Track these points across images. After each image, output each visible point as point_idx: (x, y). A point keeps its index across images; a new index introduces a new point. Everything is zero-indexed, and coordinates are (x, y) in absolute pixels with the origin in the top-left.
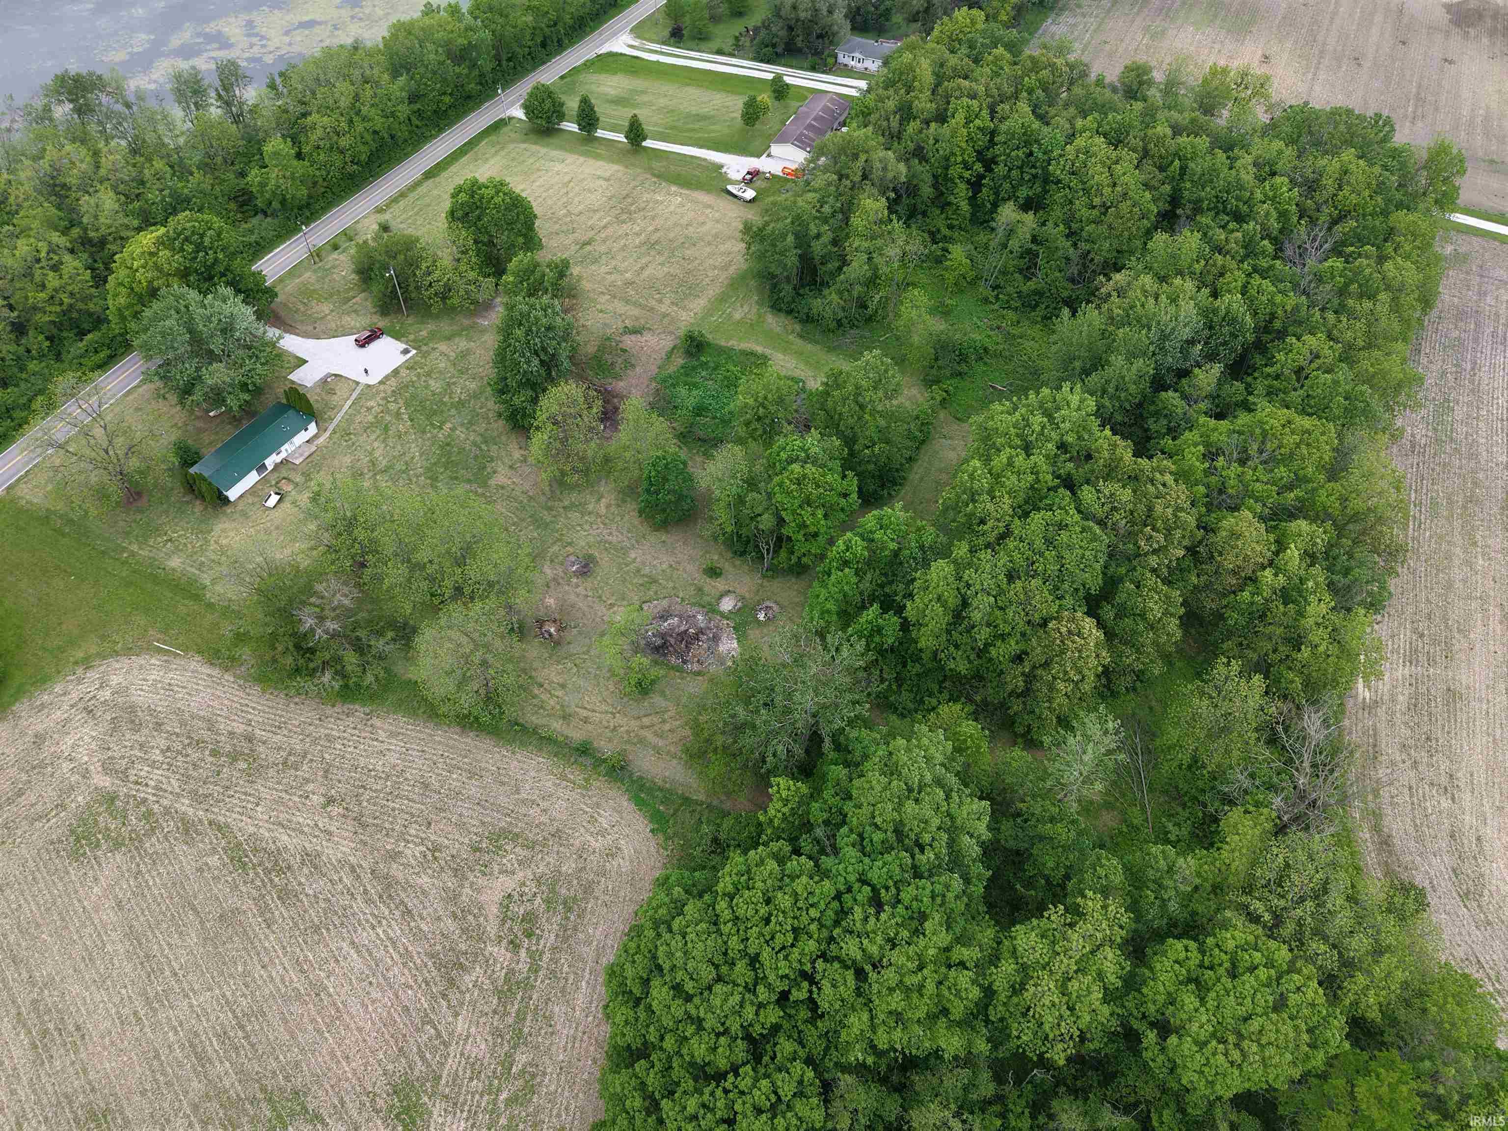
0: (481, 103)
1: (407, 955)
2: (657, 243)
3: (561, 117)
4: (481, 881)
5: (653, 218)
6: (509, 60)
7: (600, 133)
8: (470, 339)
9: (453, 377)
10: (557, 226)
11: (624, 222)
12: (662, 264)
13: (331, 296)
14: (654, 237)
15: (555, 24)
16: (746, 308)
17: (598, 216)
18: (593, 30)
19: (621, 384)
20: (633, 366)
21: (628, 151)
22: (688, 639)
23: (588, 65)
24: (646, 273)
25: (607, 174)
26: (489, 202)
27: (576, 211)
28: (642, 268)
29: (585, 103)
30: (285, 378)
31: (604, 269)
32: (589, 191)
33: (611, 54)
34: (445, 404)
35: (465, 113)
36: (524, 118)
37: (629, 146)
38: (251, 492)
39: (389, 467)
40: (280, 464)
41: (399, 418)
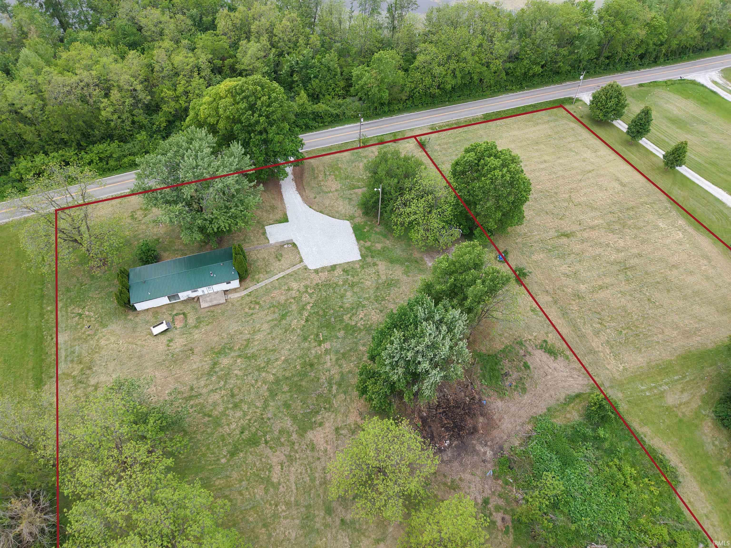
0: (564, 80)
2: (632, 268)
3: (619, 115)
5: (643, 242)
6: (608, 58)
7: (644, 142)
8: (406, 273)
9: (368, 299)
10: (551, 207)
11: (613, 232)
12: (623, 294)
13: (347, 178)
14: (633, 262)
15: (662, 45)
16: (685, 397)
17: (593, 214)
18: (690, 59)
19: (499, 404)
20: (524, 390)
21: (659, 168)
23: (668, 84)
24: (601, 295)
25: (625, 180)
26: (489, 171)
27: (576, 201)
28: (601, 288)
29: (646, 113)
30: (264, 226)
31: (564, 269)
32: (601, 188)
33: (693, 82)
34: (342, 321)
35: (547, 84)
36: (588, 103)
37: (662, 164)
38: (155, 311)
39: (254, 357)
40: (190, 300)
41: (300, 313)
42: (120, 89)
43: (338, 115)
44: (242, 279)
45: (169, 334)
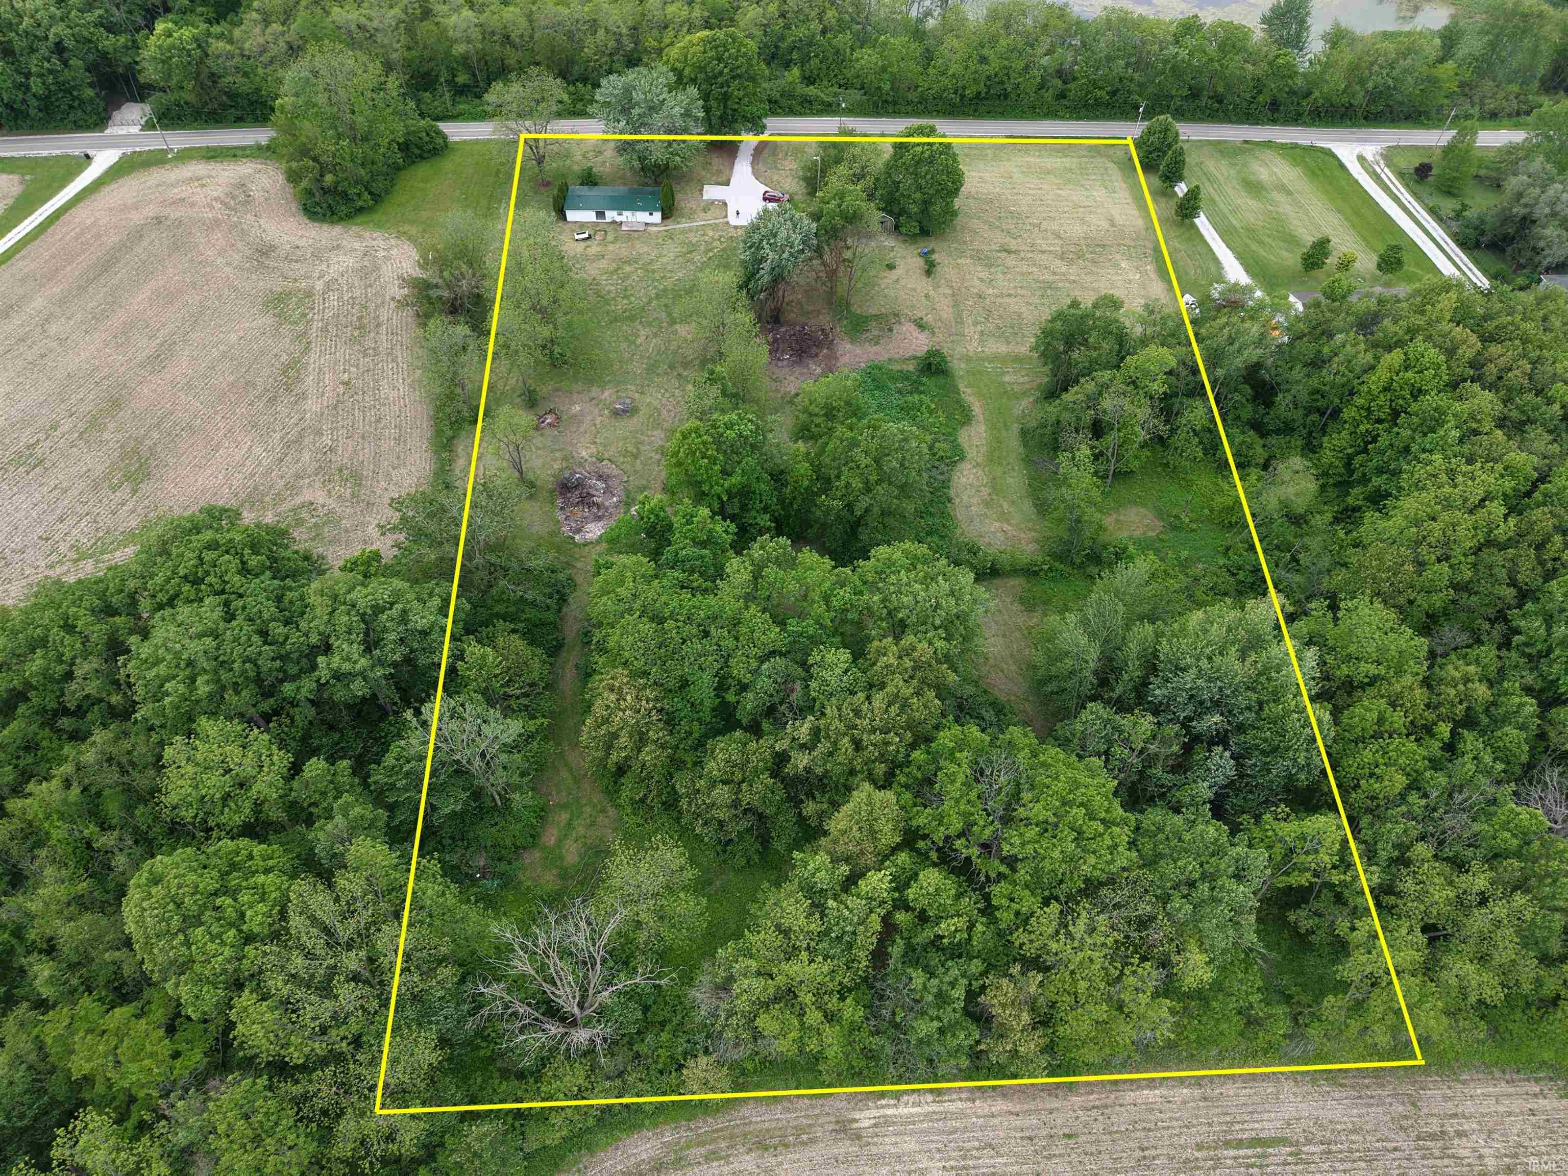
1: (253, 475)
4: (318, 485)
5: (1089, 273)
11: (1062, 259)
16: (1024, 380)
18: (1353, 127)
20: (876, 343)
21: (1175, 220)
22: (586, 500)
30: (703, 185)
33: (1324, 152)
38: (582, 225)
39: (654, 271)
40: (614, 222)
41: (706, 253)
42: (607, 30)
43: (830, 105)
44: (664, 218)
45: (588, 243)
